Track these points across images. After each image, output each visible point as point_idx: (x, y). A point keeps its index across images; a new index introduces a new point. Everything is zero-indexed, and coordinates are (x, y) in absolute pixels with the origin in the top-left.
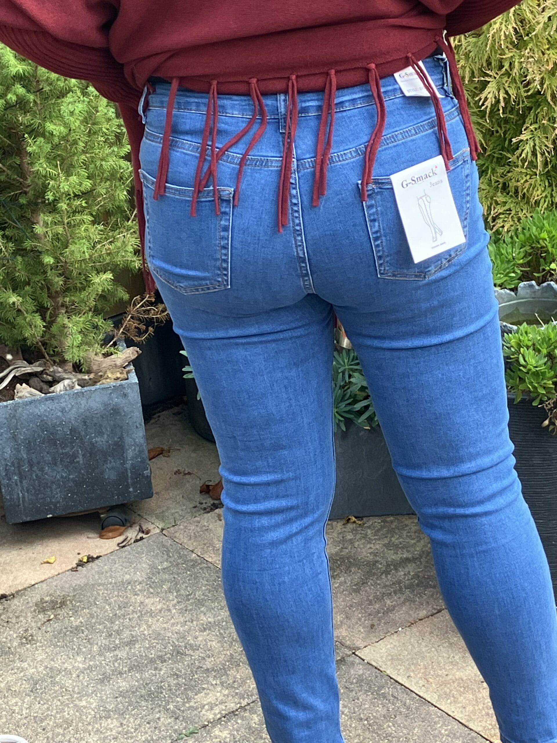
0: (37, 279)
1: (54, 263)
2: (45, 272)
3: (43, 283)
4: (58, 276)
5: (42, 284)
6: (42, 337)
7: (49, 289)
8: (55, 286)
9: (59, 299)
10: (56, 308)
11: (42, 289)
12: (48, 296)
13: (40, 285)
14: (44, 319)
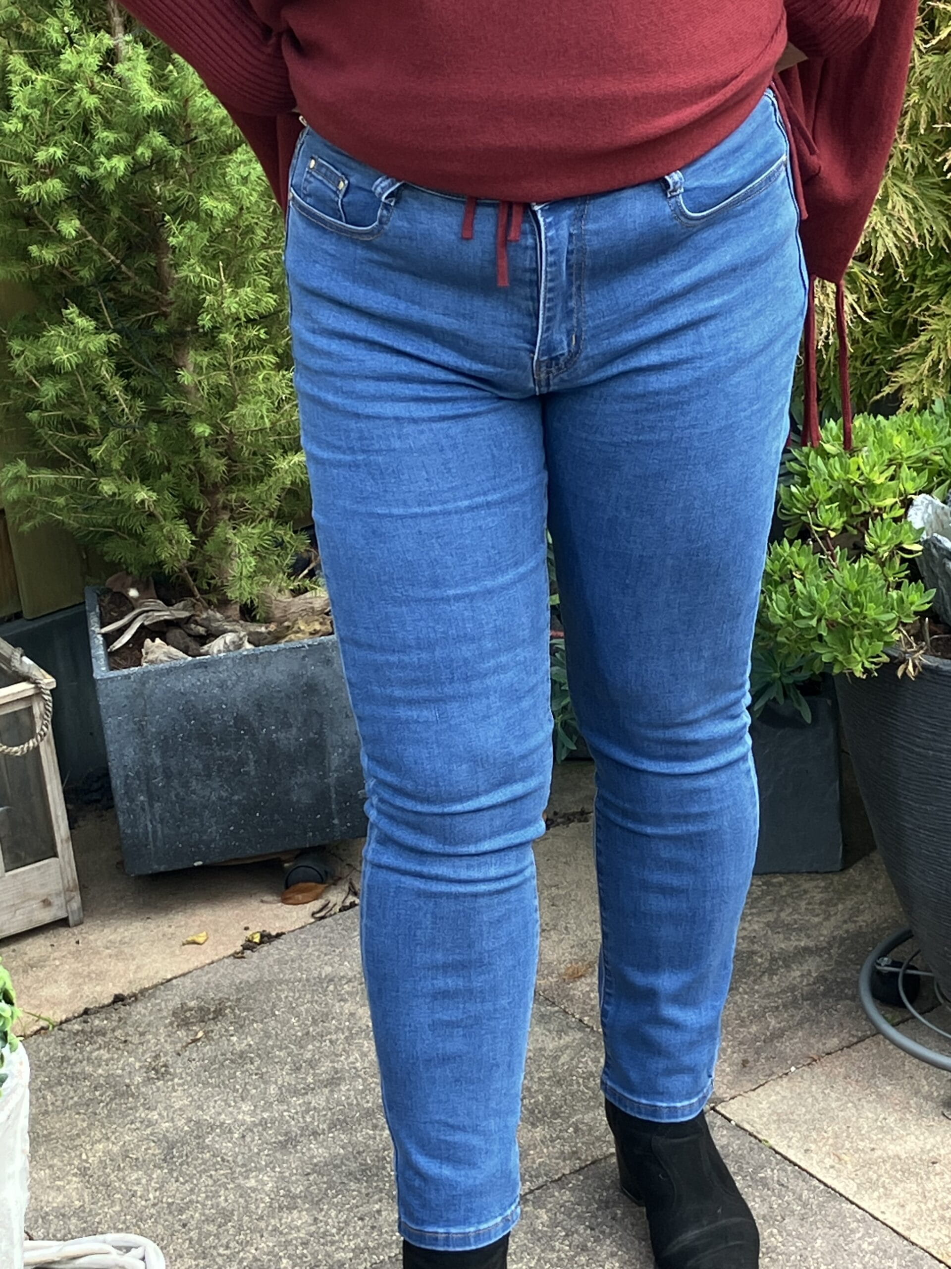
0: (182, 462)
1: (210, 434)
2: (196, 450)
3: (193, 468)
4: (217, 458)
5: (190, 470)
6: (190, 560)
7: (202, 478)
8: (213, 474)
9: (218, 496)
10: (214, 511)
11: (190, 478)
12: (201, 491)
13: (187, 471)
14: (193, 529)
